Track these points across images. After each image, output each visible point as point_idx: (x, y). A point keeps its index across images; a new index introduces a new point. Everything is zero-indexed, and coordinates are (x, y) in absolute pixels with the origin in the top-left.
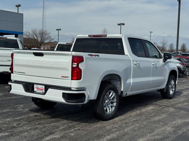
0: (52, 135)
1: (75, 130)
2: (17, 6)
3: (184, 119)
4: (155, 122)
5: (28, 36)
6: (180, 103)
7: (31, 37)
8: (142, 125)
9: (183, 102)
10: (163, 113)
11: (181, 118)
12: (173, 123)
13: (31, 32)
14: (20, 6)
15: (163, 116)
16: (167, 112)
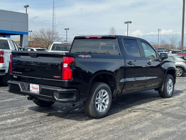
2: (25, 7)
3: (168, 128)
4: (133, 132)
6: (171, 107)
7: (39, 37)
8: (117, 136)
9: (175, 106)
10: (147, 120)
11: (165, 126)
14: (28, 6)
15: (146, 123)
16: (151, 119)
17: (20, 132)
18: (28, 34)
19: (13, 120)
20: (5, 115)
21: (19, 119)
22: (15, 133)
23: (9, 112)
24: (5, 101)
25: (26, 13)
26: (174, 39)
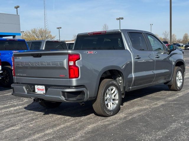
0: (13, 127)
1: (36, 122)
3: (142, 106)
12: (129, 110)
13: (31, 32)
14: (18, 7)
17: (22, 115)
19: (16, 108)
20: (8, 105)
21: (21, 107)
22: (18, 117)
23: (11, 102)
24: (5, 95)
25: (17, 14)
26: (167, 33)
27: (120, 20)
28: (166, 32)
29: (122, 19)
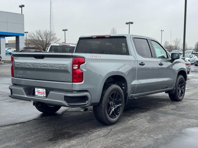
2: (20, 7)
5: (33, 37)
7: (36, 38)
13: (35, 33)
14: (23, 6)
18: (24, 36)
25: (22, 13)
26: (178, 40)
27: (130, 24)
28: (176, 39)
29: (132, 23)
